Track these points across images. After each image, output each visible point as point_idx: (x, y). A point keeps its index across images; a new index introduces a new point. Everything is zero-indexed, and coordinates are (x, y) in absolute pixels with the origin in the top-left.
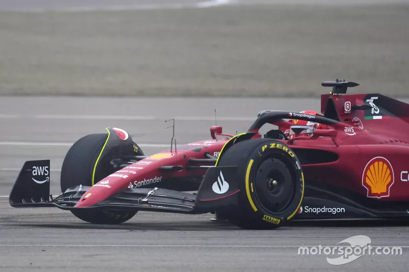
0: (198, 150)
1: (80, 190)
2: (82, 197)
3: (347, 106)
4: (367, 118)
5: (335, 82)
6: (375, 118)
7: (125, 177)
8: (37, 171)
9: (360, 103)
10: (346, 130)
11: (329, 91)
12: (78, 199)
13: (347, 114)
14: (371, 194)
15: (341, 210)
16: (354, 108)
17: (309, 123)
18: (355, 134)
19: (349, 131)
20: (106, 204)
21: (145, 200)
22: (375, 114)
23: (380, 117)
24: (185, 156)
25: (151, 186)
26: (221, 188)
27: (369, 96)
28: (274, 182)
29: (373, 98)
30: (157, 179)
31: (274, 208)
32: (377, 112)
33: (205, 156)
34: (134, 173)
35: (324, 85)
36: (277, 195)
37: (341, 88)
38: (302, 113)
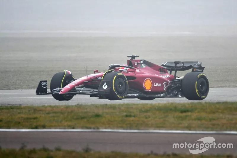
0: (94, 76)
1: (59, 89)
2: (61, 91)
3: (136, 63)
4: (141, 67)
5: (131, 56)
6: (143, 67)
7: (74, 84)
8: (44, 84)
9: (139, 63)
10: (137, 70)
11: (130, 59)
12: (60, 92)
13: (136, 66)
14: (146, 90)
15: (137, 95)
16: (138, 64)
17: (125, 68)
18: (139, 72)
19: (137, 71)
20: (69, 93)
21: (81, 91)
22: (143, 66)
23: (145, 67)
24: (91, 78)
25: (82, 87)
26: (105, 87)
27: (141, 60)
28: (120, 85)
29: (142, 61)
30: (83, 85)
31: (120, 93)
32: (144, 65)
33: (96, 78)
34: (76, 83)
35: (128, 57)
36: (121, 89)
37: (133, 58)
38: (123, 65)
